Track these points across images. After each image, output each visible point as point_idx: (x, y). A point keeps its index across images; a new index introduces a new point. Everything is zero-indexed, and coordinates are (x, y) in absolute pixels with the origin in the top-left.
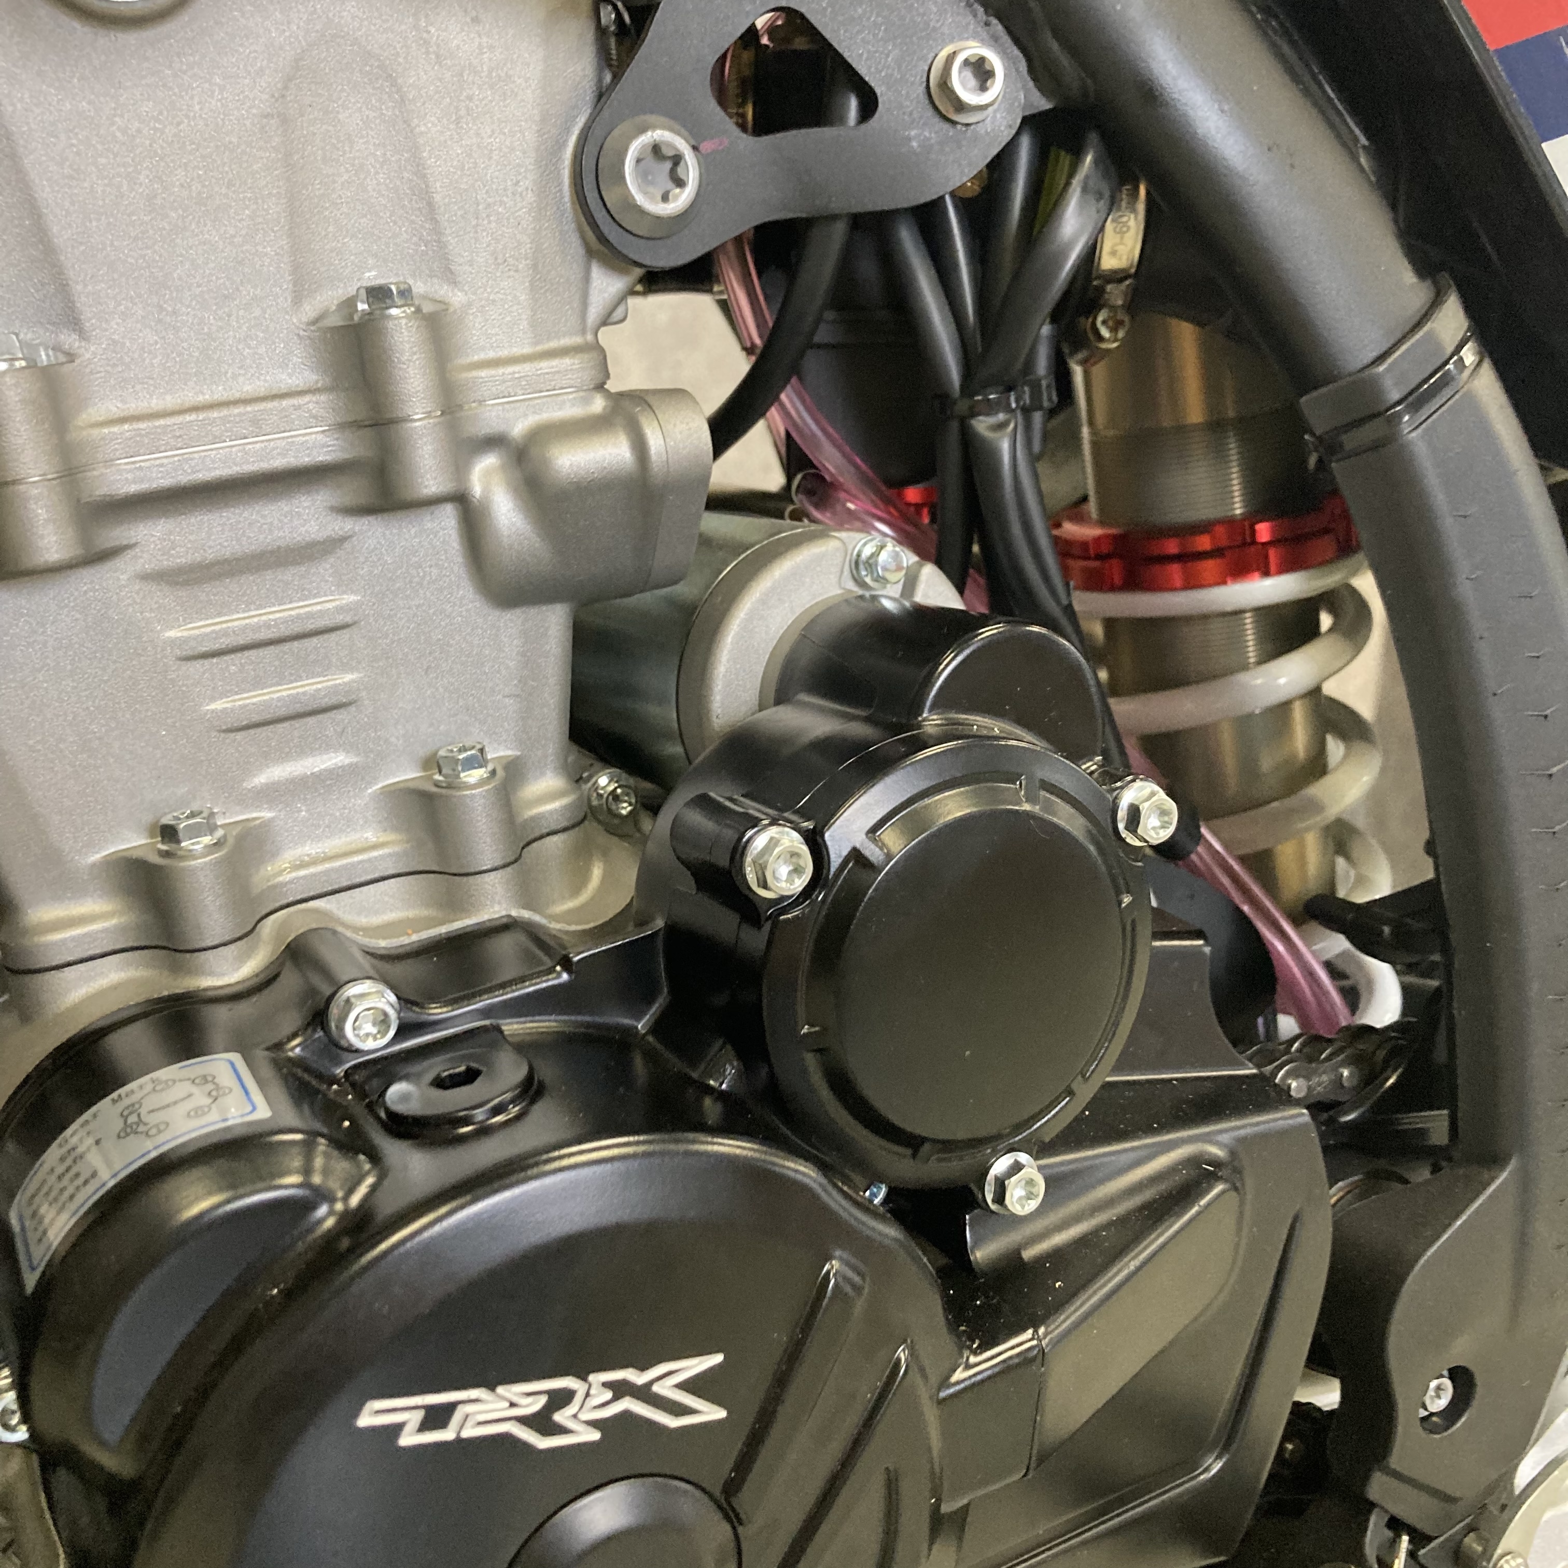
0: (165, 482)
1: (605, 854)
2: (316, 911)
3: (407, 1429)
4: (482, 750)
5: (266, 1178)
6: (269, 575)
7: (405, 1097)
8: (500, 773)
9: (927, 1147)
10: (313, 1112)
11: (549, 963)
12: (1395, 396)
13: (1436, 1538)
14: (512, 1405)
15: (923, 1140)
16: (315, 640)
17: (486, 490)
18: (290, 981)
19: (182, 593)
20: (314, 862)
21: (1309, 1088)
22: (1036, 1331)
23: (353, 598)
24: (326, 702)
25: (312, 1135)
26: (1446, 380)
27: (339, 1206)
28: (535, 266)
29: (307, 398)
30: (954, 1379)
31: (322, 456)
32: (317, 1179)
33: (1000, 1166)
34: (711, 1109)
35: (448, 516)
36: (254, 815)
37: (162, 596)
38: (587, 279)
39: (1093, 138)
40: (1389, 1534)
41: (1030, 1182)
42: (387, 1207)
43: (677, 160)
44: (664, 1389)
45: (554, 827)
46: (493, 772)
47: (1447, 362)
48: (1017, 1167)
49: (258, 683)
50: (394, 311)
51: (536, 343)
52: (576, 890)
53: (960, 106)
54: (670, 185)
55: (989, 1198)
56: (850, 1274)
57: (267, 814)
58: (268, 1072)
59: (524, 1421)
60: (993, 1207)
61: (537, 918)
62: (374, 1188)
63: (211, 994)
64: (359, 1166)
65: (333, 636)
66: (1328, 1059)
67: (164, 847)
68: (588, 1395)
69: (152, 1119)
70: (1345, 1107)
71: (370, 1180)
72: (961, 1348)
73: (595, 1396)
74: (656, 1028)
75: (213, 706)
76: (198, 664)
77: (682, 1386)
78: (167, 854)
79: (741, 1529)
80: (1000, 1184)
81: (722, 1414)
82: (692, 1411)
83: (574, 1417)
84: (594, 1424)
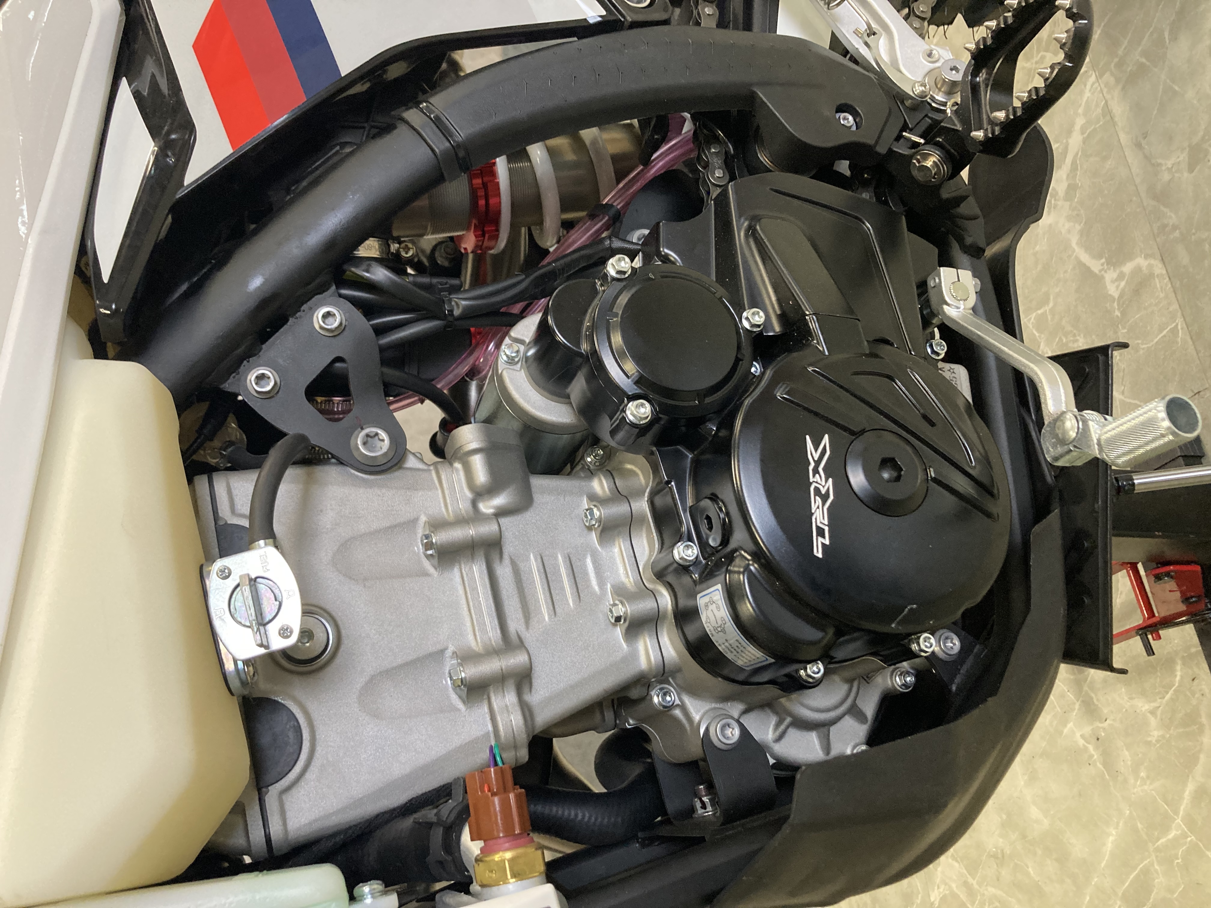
0: (495, 620)
1: (621, 463)
2: (644, 569)
3: (824, 541)
4: (587, 510)
5: (741, 586)
6: (524, 585)
7: (714, 539)
8: (594, 503)
9: (739, 356)
10: (719, 571)
11: (667, 489)
12: (448, 144)
13: (905, 120)
14: (818, 507)
15: (737, 357)
16: (547, 569)
17: (492, 507)
18: (670, 578)
19: (532, 615)
20: (626, 569)
21: (719, 168)
22: (807, 315)
23: (532, 556)
24: (569, 564)
25: (727, 571)
26: (436, 116)
27: (751, 562)
28: (409, 489)
29: (463, 571)
30: (821, 349)
31: (484, 567)
32: (742, 570)
33: (746, 324)
34: (723, 433)
35: (503, 521)
36: (609, 590)
37: (534, 622)
38: (410, 469)
39: (345, 267)
40: (902, 140)
41: (753, 314)
42: (751, 546)
43: (368, 436)
44: (816, 457)
45: (612, 483)
46: (595, 506)
47: (429, 117)
48: (747, 319)
49: (563, 589)
50: (434, 541)
51: (437, 489)
52: (637, 475)
53: (341, 324)
54: (377, 437)
55: (759, 329)
56: (782, 389)
57: (609, 586)
58: (704, 585)
59: (823, 505)
60: (762, 327)
61: (648, 490)
62: (745, 551)
63: (674, 606)
64: (737, 556)
65: (545, 563)
66: (707, 157)
67: (622, 620)
68: (817, 482)
69: (720, 623)
70: (727, 149)
71: (743, 552)
72: (811, 346)
73: (817, 480)
74: (692, 450)
75: (571, 605)
76: (557, 610)
77: (816, 450)
78: (625, 620)
79: (867, 429)
80: (753, 326)
81: (826, 436)
82: (825, 446)
83: (823, 487)
84: (826, 481)
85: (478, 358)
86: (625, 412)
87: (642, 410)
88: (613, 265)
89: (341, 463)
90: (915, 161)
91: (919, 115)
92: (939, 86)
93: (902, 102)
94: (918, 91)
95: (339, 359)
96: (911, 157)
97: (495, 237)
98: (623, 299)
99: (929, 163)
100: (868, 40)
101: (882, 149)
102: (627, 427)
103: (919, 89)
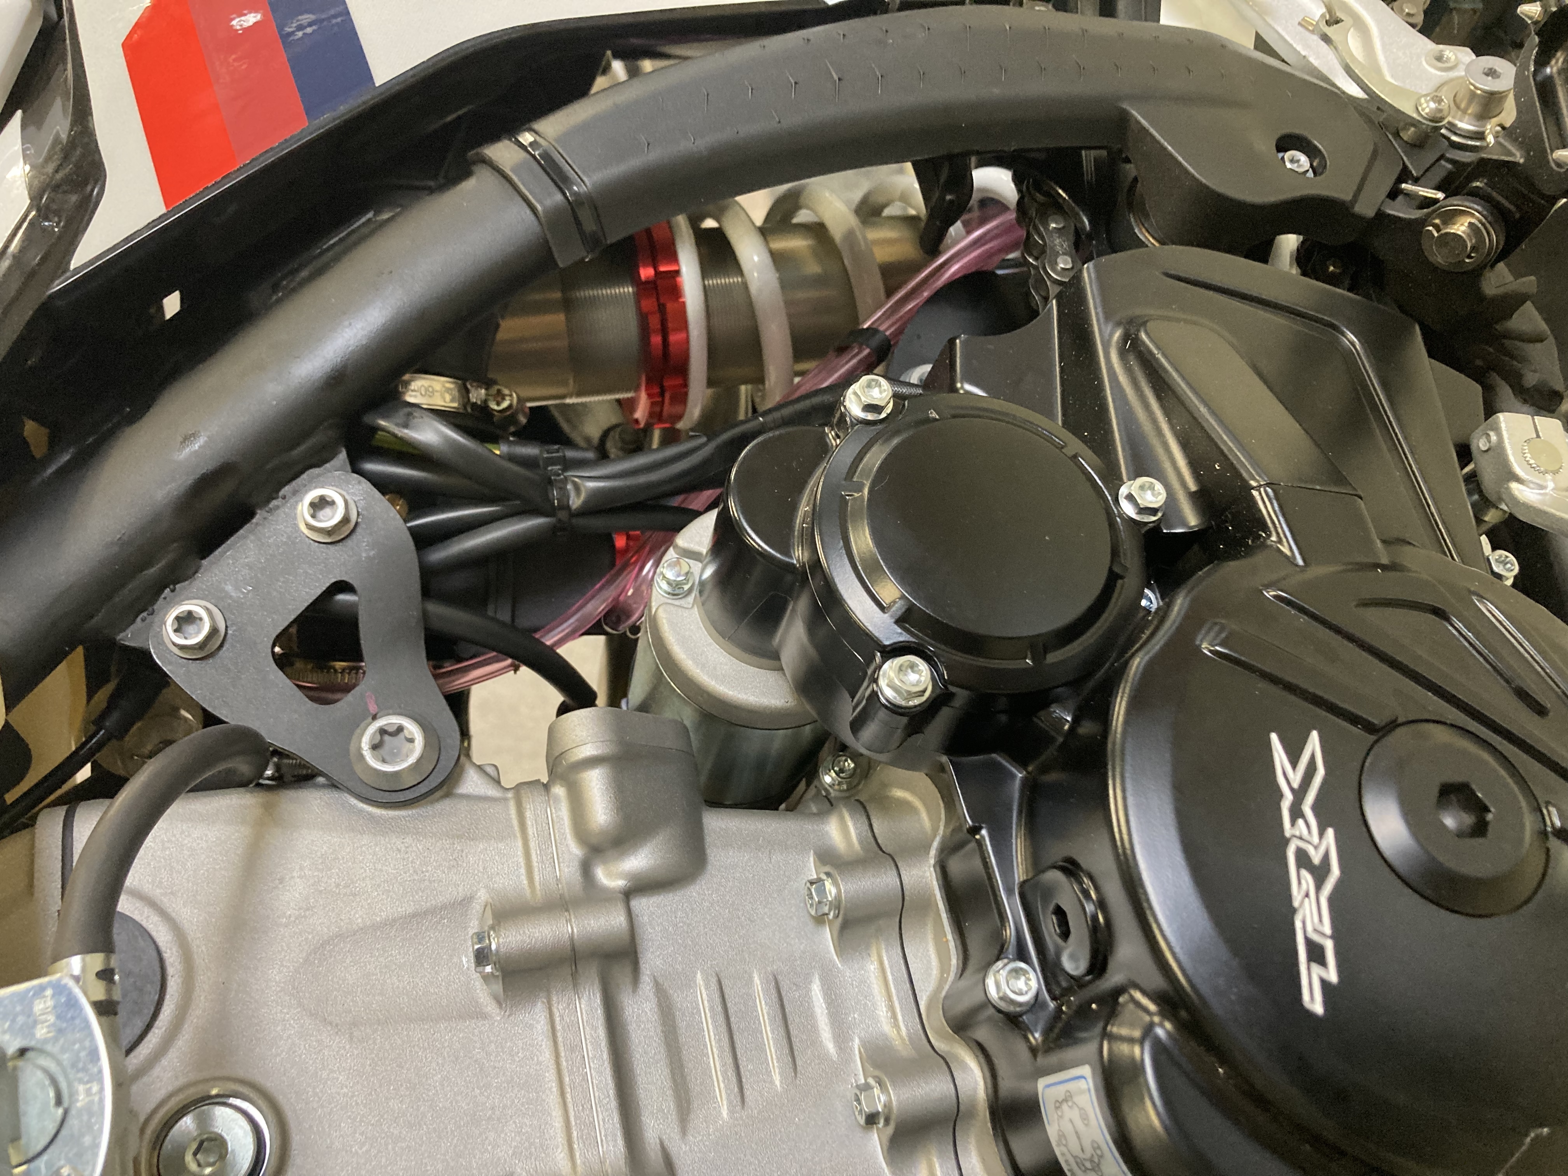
0: (616, 1118)
1: (885, 786)
2: (929, 1007)
3: (1324, 975)
4: (812, 883)
5: (1137, 1069)
6: (682, 1039)
7: (1073, 957)
8: (827, 869)
9: (1117, 569)
10: (1086, 1029)
11: (972, 845)
12: (559, 197)
13: (1404, 163)
14: (1307, 895)
15: (1111, 571)
16: (729, 1005)
17: (620, 876)
18: (982, 1034)
19: (695, 1104)
20: (891, 1008)
21: (1064, 254)
22: (1253, 488)
23: (699, 976)
24: (774, 995)
25: (1105, 1035)
26: (546, 156)
27: (1156, 1019)
28: (459, 837)
29: (555, 1010)
30: (1288, 553)
31: (598, 1000)
32: (1137, 1034)
33: (1128, 509)
34: (1088, 728)
35: (640, 904)
36: (857, 1052)
37: (697, 1118)
38: (468, 797)
39: (367, 419)
40: (1400, 198)
41: (1142, 488)
42: (1157, 981)
43: (383, 731)
44: (1296, 779)
45: (867, 828)
46: (828, 874)
47: (534, 157)
48: (1130, 497)
49: (761, 1048)
50: (494, 947)
51: (515, 836)
52: (913, 810)
53: (346, 520)
54: (401, 736)
55: (1154, 519)
56: (1212, 634)
57: (857, 1041)
58: (1054, 1058)
59: (1319, 887)
60: (1160, 514)
61: (936, 844)
62: (1144, 993)
63: (990, 1091)
64: (1126, 1003)
65: (727, 991)
66: (1042, 238)
67: (882, 1122)
68: (1301, 838)
69: (1089, 1151)
70: (1078, 225)
71: (1138, 995)
72: (1264, 546)
73: (1301, 833)
74: (1023, 764)
75: (778, 1083)
76: (747, 1093)
77: (1294, 765)
78: (887, 1121)
79: (1400, 720)
80: (1143, 510)
81: (1315, 734)
82: (1313, 757)
83: (1316, 848)
84: (1321, 834)
85: (624, 590)
86: (876, 681)
87: (913, 677)
88: (855, 393)
89: (334, 785)
90: (1431, 228)
91: (1430, 157)
92: (1463, 106)
93: (1397, 135)
94: (1427, 110)
95: (342, 586)
96: (1422, 222)
97: (681, 397)
98: (876, 457)
99: (1460, 228)
100: (1330, 31)
101: (1366, 208)
102: (882, 714)
103: (1428, 107)
